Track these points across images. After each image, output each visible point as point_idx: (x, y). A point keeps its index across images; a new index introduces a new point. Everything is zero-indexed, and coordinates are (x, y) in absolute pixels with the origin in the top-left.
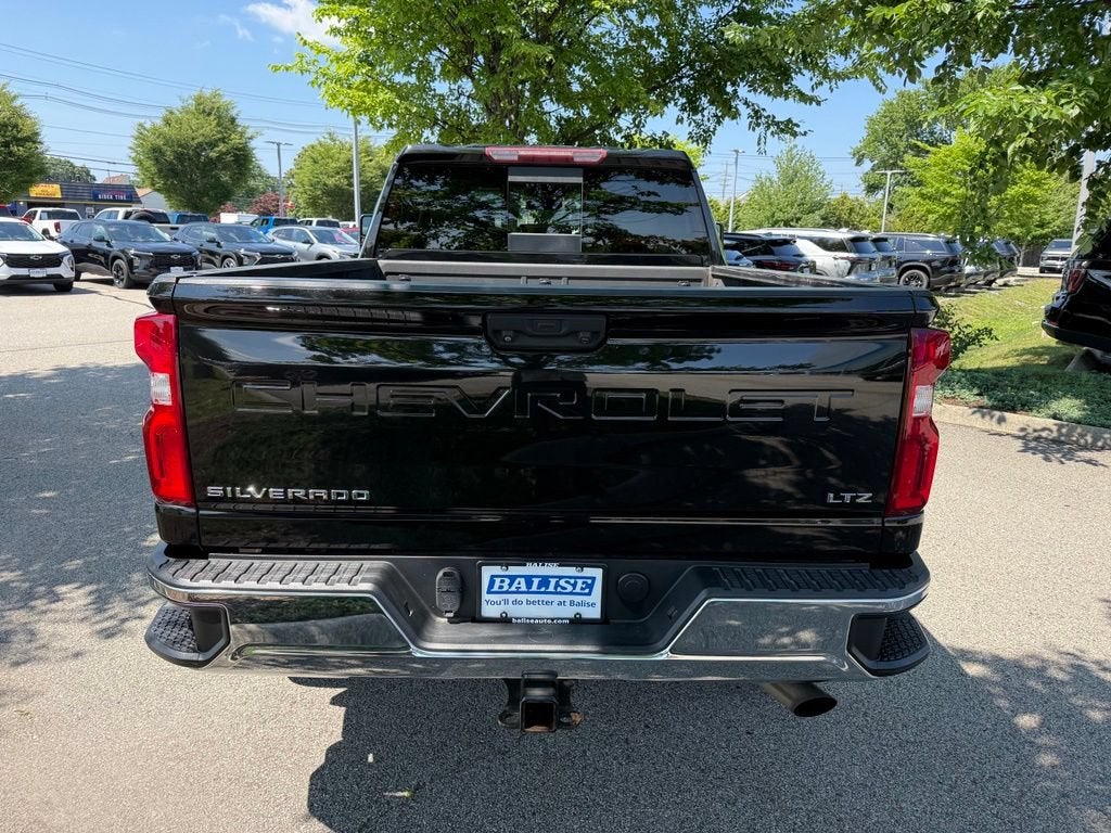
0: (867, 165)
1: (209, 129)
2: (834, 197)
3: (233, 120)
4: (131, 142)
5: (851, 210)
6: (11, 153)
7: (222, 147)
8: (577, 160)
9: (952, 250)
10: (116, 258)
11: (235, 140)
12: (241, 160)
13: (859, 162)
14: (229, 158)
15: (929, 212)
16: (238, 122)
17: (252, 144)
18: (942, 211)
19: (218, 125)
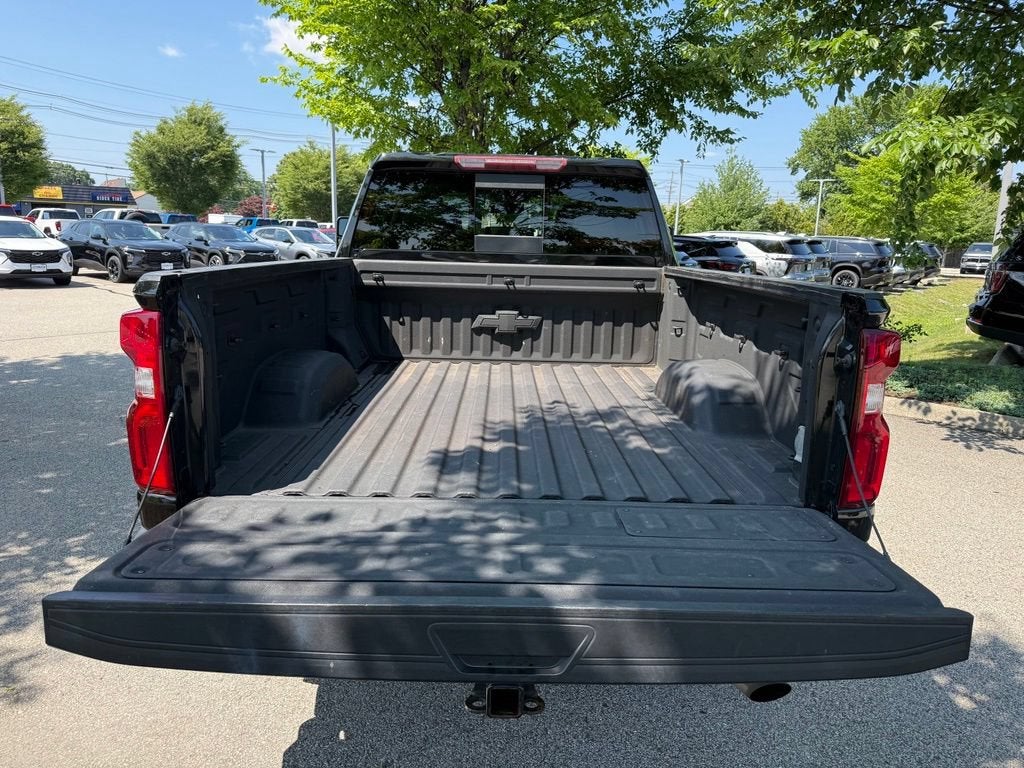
0: (802, 174)
1: (200, 137)
2: (771, 203)
3: (221, 130)
4: (128, 149)
5: (787, 215)
6: (17, 158)
7: (211, 154)
8: (538, 167)
9: (880, 252)
10: (111, 254)
11: (223, 148)
12: (228, 165)
13: (794, 172)
14: (217, 164)
15: (859, 216)
16: (227, 131)
17: (239, 152)
18: (870, 216)
19: (208, 134)
